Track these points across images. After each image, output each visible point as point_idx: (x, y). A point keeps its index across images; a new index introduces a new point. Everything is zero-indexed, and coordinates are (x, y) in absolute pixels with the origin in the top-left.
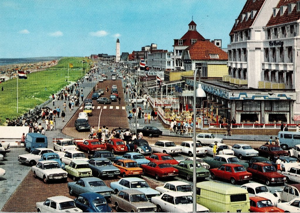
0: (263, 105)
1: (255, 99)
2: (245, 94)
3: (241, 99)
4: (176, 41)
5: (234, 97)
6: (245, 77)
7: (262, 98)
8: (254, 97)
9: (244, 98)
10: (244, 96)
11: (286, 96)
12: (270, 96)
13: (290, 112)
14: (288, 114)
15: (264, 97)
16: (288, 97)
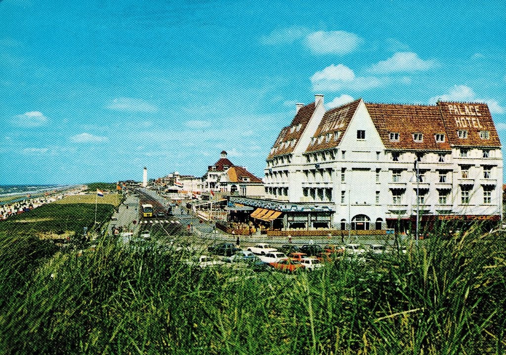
0: (309, 215)
1: (305, 210)
2: (296, 206)
3: (292, 210)
4: (210, 167)
5: (287, 209)
6: (286, 194)
7: (310, 210)
8: (303, 209)
9: (295, 210)
10: (295, 208)
11: (328, 208)
12: (316, 208)
13: (330, 221)
14: (329, 222)
15: (312, 209)
16: (330, 208)
